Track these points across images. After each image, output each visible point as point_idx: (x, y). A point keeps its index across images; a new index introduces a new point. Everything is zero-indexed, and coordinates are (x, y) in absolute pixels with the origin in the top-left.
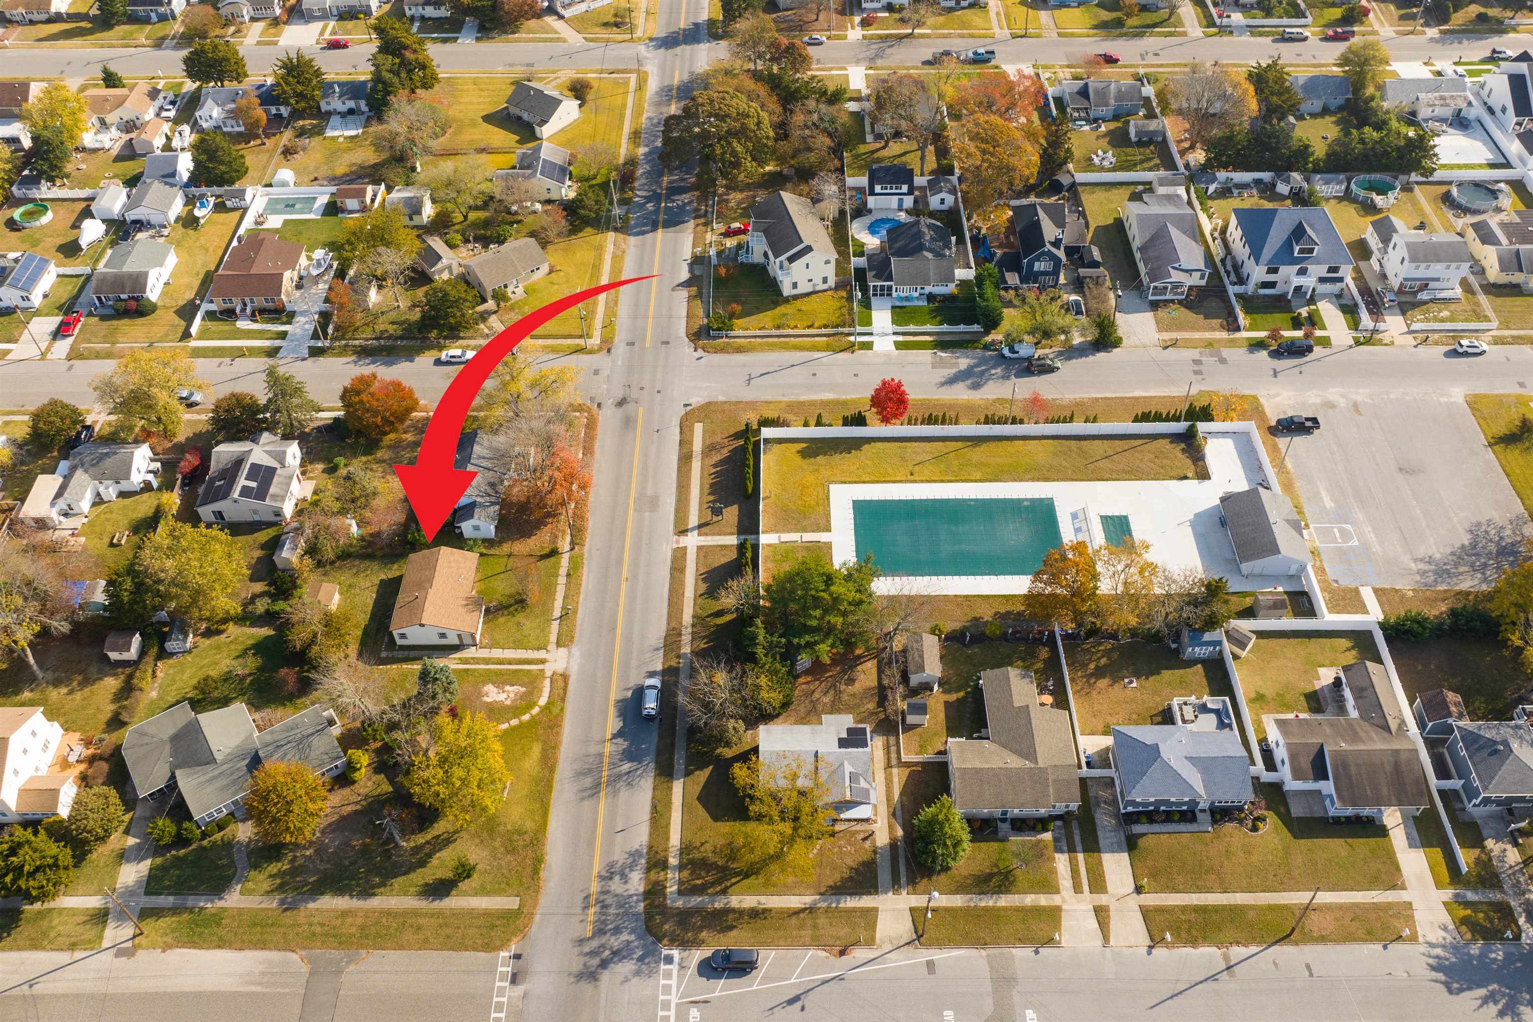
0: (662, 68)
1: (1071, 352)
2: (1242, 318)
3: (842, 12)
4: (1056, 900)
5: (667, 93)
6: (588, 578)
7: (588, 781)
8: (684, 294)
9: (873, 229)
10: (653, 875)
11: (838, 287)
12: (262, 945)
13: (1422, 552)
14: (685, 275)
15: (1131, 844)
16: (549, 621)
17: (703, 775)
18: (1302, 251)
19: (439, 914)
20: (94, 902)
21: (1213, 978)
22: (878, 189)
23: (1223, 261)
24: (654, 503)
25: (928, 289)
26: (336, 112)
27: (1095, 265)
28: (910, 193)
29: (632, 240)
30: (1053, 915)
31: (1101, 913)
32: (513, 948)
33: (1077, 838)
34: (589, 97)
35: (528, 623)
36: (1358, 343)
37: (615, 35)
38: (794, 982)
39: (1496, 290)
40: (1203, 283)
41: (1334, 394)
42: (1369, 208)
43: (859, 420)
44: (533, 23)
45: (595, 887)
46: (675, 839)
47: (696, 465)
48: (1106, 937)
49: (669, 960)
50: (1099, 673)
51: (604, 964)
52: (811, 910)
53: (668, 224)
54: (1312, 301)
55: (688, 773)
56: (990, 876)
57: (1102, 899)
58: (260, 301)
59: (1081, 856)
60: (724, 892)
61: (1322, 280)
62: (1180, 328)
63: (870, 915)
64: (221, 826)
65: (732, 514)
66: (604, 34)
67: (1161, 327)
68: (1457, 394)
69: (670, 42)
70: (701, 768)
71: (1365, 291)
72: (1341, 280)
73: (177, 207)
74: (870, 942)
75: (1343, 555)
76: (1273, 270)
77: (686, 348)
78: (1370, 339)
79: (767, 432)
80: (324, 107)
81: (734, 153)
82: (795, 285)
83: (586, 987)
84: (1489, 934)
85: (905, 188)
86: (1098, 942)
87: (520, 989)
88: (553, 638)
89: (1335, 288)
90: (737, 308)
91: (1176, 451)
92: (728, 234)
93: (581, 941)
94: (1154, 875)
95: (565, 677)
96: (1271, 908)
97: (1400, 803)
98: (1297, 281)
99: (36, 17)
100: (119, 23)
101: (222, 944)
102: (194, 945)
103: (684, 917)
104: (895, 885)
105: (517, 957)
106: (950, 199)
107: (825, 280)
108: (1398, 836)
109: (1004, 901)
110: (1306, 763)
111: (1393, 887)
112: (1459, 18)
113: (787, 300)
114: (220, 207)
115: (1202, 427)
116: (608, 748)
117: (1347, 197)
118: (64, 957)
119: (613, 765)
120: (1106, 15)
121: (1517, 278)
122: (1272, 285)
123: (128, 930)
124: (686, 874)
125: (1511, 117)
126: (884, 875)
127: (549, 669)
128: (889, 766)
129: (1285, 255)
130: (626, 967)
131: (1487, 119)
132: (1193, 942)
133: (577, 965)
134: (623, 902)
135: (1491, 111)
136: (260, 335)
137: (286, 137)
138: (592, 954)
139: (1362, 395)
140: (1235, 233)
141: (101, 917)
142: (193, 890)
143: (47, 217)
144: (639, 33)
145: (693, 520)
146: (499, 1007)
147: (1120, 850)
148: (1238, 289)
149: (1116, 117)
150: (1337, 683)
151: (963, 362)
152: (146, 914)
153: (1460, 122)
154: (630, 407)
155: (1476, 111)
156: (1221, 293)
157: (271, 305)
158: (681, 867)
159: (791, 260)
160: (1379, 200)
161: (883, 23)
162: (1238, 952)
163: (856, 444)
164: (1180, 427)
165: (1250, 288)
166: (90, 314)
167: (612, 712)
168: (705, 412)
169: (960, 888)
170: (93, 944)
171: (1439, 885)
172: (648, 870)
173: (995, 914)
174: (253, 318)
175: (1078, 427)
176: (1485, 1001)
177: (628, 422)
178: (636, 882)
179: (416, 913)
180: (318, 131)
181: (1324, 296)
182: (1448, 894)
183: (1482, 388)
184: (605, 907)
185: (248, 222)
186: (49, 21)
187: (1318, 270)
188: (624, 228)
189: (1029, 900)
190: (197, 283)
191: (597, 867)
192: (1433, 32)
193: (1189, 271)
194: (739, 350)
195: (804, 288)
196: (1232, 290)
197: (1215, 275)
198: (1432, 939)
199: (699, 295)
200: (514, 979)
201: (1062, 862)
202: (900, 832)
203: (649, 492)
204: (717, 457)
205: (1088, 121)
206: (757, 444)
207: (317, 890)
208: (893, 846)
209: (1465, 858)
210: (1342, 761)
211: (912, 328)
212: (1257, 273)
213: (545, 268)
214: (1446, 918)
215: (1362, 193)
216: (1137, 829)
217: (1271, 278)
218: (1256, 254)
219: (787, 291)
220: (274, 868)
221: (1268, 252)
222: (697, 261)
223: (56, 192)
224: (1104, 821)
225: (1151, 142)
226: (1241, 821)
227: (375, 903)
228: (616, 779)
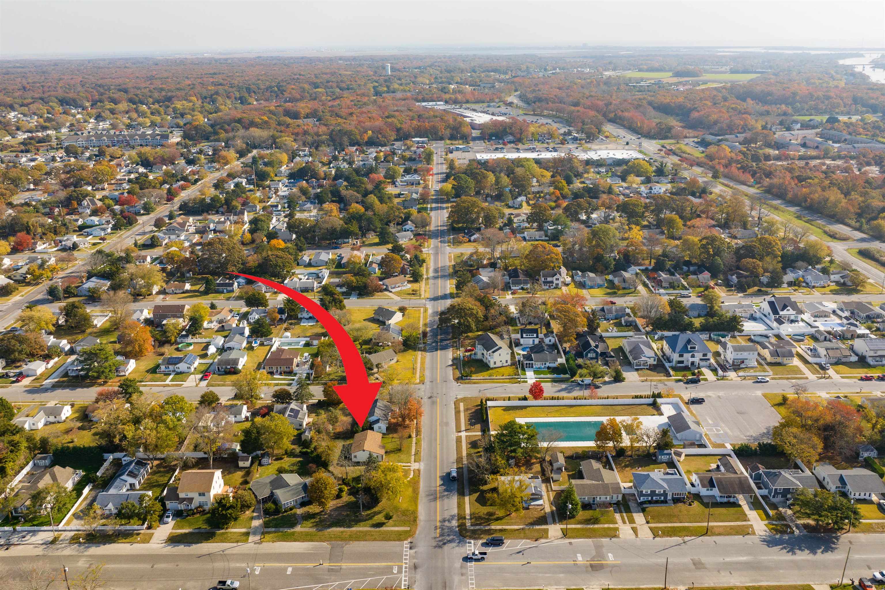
0: (433, 306)
1: (605, 383)
2: (672, 372)
3: (503, 290)
4: (617, 526)
5: (435, 313)
6: (424, 445)
7: (432, 497)
8: (451, 368)
9: (523, 350)
10: (460, 521)
11: (512, 365)
12: (312, 541)
13: (748, 434)
14: (450, 363)
15: (643, 510)
16: (411, 455)
17: (476, 495)
18: (691, 348)
19: (379, 531)
20: (244, 530)
21: (679, 545)
22: (524, 335)
23: (663, 356)
24: (447, 424)
25: (548, 364)
26: (304, 318)
27: (613, 357)
28: (537, 337)
29: (428, 355)
30: (617, 529)
31: (635, 530)
32: (409, 540)
33: (623, 509)
34: (406, 313)
35: (403, 456)
36: (718, 380)
37: (413, 297)
38: (519, 547)
39: (770, 364)
40: (655, 363)
41: (710, 393)
42: (718, 342)
43: (525, 399)
44: (380, 293)
45: (438, 524)
46: (468, 511)
47: (462, 415)
48: (637, 535)
49: (470, 543)
50: (626, 466)
51: (444, 544)
52: (523, 529)
53: (441, 349)
54: (699, 368)
55: (470, 494)
56: (590, 519)
57: (634, 525)
58: (284, 369)
59: (624, 514)
60: (489, 525)
61: (701, 360)
62: (648, 376)
63: (546, 531)
64: (291, 509)
65: (478, 426)
66: (409, 297)
67: (640, 376)
68: (759, 393)
69: (435, 299)
70: (476, 492)
71: (720, 365)
72: (709, 359)
73: (244, 344)
74: (547, 538)
75: (718, 435)
76: (681, 356)
77: (454, 383)
78: (723, 378)
79: (489, 403)
80: (300, 316)
81: (468, 321)
82: (495, 363)
83: (439, 550)
84: (783, 532)
85: (535, 335)
86: (634, 536)
87: (413, 551)
88: (413, 460)
89: (708, 363)
90: (473, 369)
91: (650, 408)
92: (467, 351)
93: (435, 538)
94: (653, 518)
95: (419, 470)
96: (699, 527)
97: (743, 493)
98: (691, 360)
99: (178, 291)
100: (212, 293)
101: (295, 541)
102: (285, 541)
103: (474, 532)
104: (554, 522)
105: (411, 543)
106: (553, 340)
107: (507, 361)
108: (746, 507)
109: (596, 526)
110: (706, 482)
111: (745, 521)
112: (750, 291)
113: (492, 369)
114: (262, 344)
115: (659, 400)
116: (438, 488)
117: (710, 339)
118: (235, 544)
119: (440, 493)
120: (609, 291)
121: (779, 360)
122: (682, 362)
123: (257, 538)
124: (473, 520)
125: (772, 317)
126: (550, 519)
127: (412, 468)
128: (548, 491)
129: (685, 350)
130: (454, 544)
131: (764, 318)
132: (671, 536)
133: (435, 544)
134: (450, 528)
135: (765, 316)
136: (284, 380)
137: (285, 325)
138: (440, 541)
139: (721, 394)
140: (666, 347)
141: (247, 534)
142: (281, 527)
143: (191, 348)
144: (423, 296)
145: (463, 428)
146: (406, 555)
147: (639, 512)
148: (671, 364)
149: (616, 319)
150: (718, 466)
151: (564, 386)
152: (263, 533)
153: (753, 318)
154: (434, 399)
155: (758, 315)
156: (663, 366)
157: (288, 370)
158: (471, 519)
159: (493, 352)
160: (723, 340)
161: (520, 293)
162: (687, 538)
163: (525, 407)
164: (651, 400)
165: (674, 364)
166: (214, 374)
167: (438, 479)
168: (464, 400)
169: (580, 523)
170: (246, 541)
171: (762, 520)
172: (458, 520)
173: (594, 530)
174: (281, 374)
175: (610, 401)
176: (782, 549)
177: (434, 403)
178: (454, 523)
179: (370, 531)
180: (298, 324)
181: (703, 367)
182: (766, 522)
183: (767, 391)
184: (443, 529)
185: (274, 349)
186: (183, 293)
187: (698, 356)
188: (424, 350)
189: (606, 526)
190: (256, 366)
191: (438, 518)
192: (741, 295)
193: (649, 358)
194: (475, 383)
195: (499, 364)
196: (667, 365)
197: (659, 359)
198: (761, 534)
199: (457, 368)
200: (411, 548)
201: (617, 516)
202: (554, 508)
203: (445, 420)
204: (469, 412)
205: (605, 319)
206: (486, 408)
207: (330, 526)
208: (552, 512)
209: (771, 513)
210: (719, 481)
211: (542, 376)
212: (675, 357)
213: (395, 360)
214: (766, 528)
215: (716, 337)
216: (645, 506)
217: (681, 359)
218: (674, 350)
219: (492, 365)
220: (313, 520)
221: (678, 349)
222: (454, 359)
223: (195, 340)
224: (632, 505)
225: (631, 325)
226: (684, 503)
227: (354, 529)
228: (442, 497)
